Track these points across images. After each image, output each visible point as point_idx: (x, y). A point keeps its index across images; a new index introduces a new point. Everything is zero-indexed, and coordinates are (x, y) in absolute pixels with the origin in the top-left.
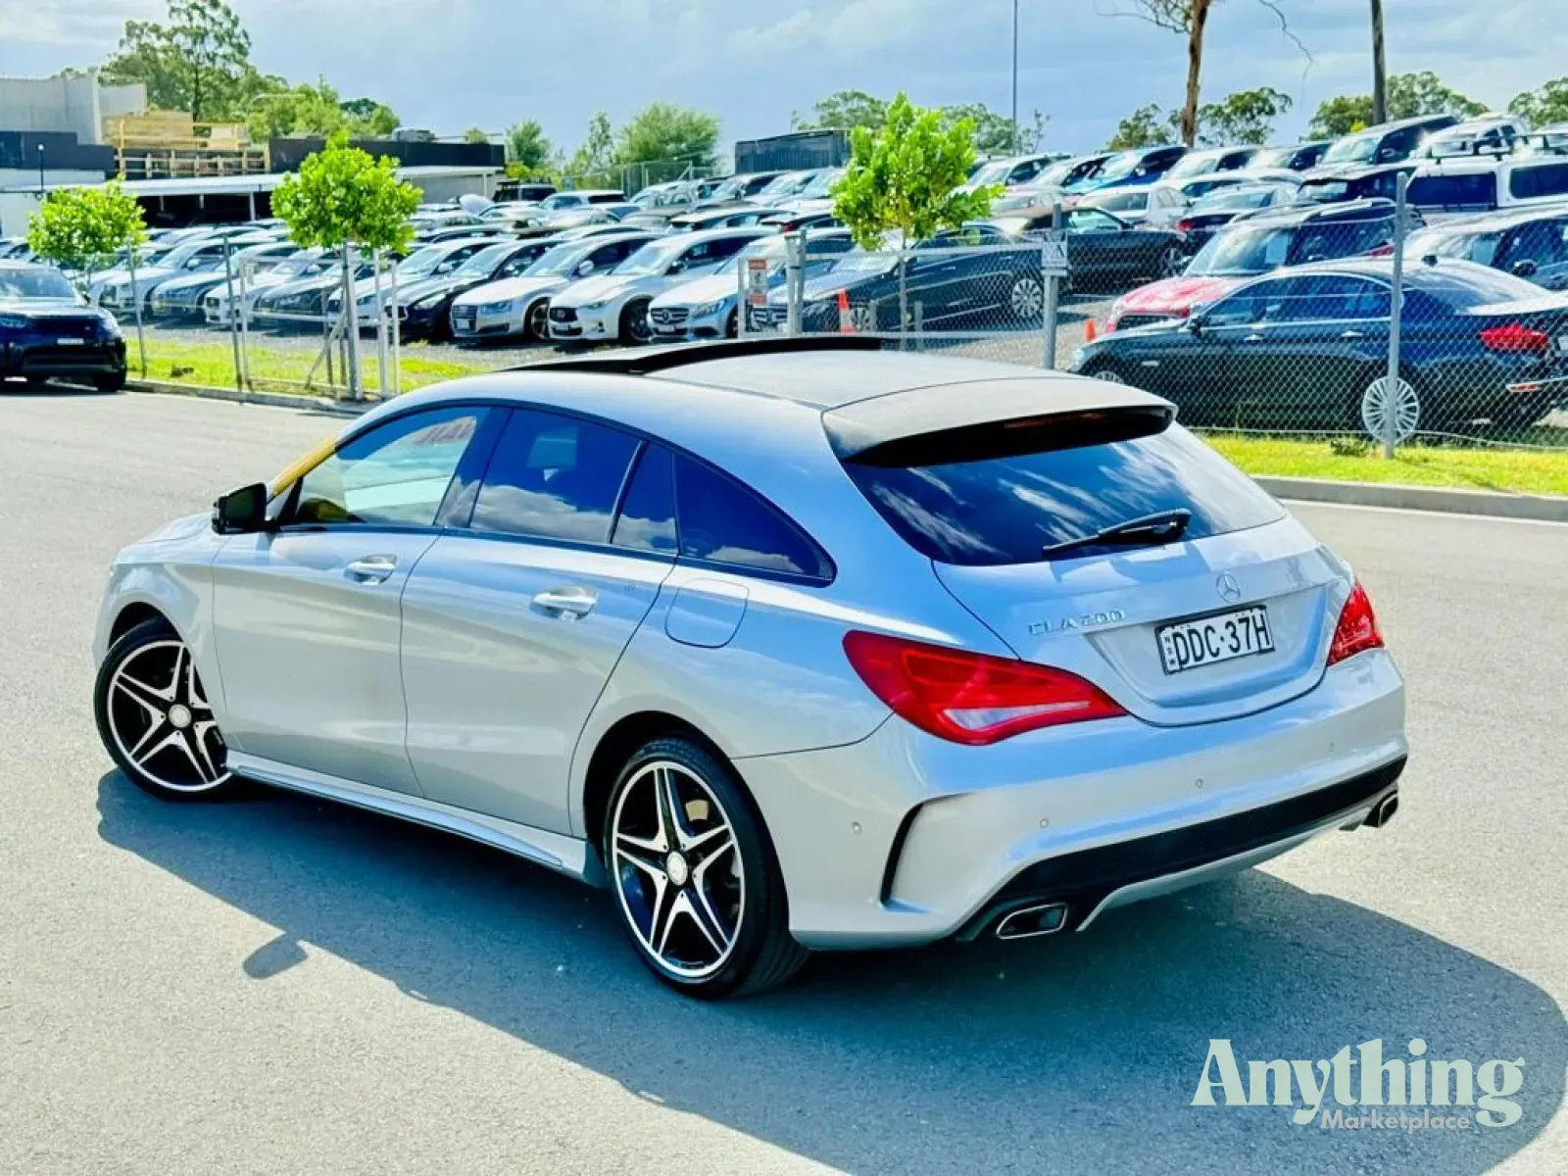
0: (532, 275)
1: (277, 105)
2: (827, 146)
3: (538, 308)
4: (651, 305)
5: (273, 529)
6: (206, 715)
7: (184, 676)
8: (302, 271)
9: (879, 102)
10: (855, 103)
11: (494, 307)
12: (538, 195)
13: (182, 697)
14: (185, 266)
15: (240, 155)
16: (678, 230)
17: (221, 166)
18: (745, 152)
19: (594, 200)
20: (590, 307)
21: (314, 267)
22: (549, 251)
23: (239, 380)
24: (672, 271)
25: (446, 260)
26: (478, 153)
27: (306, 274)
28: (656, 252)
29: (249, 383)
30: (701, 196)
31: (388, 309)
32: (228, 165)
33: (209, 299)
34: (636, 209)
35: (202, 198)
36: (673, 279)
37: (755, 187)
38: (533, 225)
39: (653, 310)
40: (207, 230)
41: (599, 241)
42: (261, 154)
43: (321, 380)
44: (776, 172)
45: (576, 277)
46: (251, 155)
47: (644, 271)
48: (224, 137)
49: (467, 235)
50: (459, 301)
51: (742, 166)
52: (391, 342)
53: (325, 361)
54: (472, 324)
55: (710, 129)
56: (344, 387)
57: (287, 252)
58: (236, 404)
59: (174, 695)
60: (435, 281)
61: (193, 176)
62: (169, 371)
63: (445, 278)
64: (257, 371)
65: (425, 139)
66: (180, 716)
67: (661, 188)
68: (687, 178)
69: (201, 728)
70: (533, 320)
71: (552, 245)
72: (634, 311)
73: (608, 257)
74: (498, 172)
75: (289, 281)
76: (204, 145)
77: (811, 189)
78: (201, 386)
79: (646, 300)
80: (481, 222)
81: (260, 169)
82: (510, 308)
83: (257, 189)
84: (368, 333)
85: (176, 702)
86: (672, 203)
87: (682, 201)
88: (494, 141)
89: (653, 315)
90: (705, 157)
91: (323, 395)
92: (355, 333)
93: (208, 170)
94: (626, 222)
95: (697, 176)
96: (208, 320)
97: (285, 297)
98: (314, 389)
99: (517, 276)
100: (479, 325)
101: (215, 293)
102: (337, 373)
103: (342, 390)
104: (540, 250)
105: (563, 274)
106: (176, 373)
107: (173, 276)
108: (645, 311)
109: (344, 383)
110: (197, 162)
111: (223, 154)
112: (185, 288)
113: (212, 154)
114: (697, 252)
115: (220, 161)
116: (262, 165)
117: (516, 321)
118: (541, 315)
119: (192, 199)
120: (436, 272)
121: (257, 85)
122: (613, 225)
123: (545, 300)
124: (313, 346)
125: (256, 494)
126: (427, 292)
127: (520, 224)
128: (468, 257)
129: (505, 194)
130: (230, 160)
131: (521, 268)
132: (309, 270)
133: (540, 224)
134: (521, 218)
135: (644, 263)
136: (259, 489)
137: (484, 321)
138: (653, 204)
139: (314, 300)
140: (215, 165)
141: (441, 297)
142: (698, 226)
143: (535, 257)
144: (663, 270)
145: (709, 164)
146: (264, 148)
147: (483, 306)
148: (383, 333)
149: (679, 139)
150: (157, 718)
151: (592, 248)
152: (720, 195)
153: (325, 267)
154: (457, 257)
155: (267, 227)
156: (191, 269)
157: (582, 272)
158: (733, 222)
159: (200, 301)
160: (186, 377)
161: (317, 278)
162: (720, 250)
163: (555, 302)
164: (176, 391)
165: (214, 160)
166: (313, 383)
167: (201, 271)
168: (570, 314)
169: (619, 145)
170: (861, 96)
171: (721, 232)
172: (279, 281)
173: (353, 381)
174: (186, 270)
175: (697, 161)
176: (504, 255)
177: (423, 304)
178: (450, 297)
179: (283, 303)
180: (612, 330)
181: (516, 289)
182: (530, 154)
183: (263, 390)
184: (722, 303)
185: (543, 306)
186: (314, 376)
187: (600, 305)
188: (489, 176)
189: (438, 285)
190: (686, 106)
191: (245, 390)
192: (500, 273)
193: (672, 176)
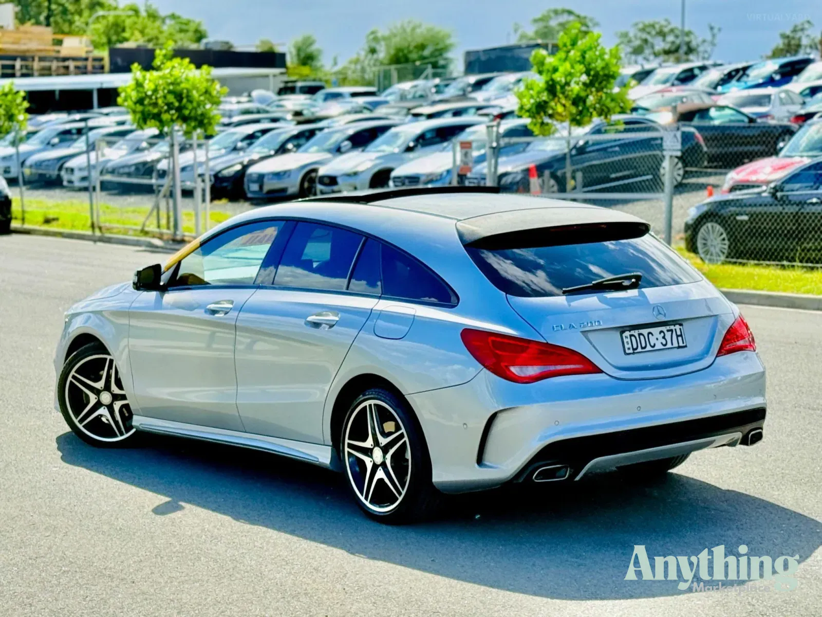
0: (306, 151)
1: (111, 20)
3: (310, 176)
4: (393, 174)
6: (121, 397)
7: (109, 374)
8: (135, 147)
11: (278, 175)
12: (311, 90)
13: (107, 387)
14: (48, 143)
15: (86, 59)
16: (415, 118)
17: (72, 68)
18: (472, 59)
19: (354, 95)
20: (348, 175)
21: (144, 145)
22: (319, 135)
23: (93, 226)
24: (409, 149)
25: (243, 140)
26: (268, 58)
27: (139, 150)
28: (396, 135)
29: (100, 228)
30: (436, 93)
31: (201, 176)
32: (77, 67)
33: (67, 169)
34: (386, 102)
35: (57, 93)
36: (411, 155)
37: (479, 85)
38: (307, 114)
39: (395, 178)
40: (63, 116)
41: (355, 127)
42: (101, 59)
43: (152, 227)
44: (495, 74)
45: (338, 153)
46: (95, 59)
47: (388, 149)
48: (73, 46)
49: (257, 121)
50: (253, 170)
51: (469, 69)
52: (204, 200)
53: (155, 213)
54: (261, 187)
56: (168, 232)
57: (123, 134)
58: (91, 243)
59: (103, 386)
60: (233, 156)
61: (50, 75)
62: (41, 219)
63: (241, 153)
64: (103, 220)
65: (225, 48)
67: (406, 85)
68: (426, 78)
69: (117, 406)
70: (306, 185)
71: (321, 129)
72: (380, 177)
73: (361, 140)
74: (282, 74)
75: (127, 154)
76: (58, 52)
77: (515, 88)
78: (66, 230)
79: (390, 170)
80: (267, 112)
81: (100, 70)
82: (289, 176)
83: (99, 86)
84: (188, 193)
85: (104, 390)
86: (414, 97)
87: (421, 96)
88: (279, 49)
89: (394, 182)
90: (442, 62)
91: (154, 237)
92: (178, 193)
93: (62, 71)
94: (378, 112)
95: (434, 76)
96: (65, 183)
97: (123, 167)
98: (147, 233)
99: (295, 152)
100: (266, 188)
101: (70, 164)
102: (163, 222)
103: (167, 234)
104: (311, 134)
105: (329, 151)
106: (47, 221)
107: (39, 151)
108: (388, 178)
109: (168, 228)
110: (55, 65)
111: (74, 59)
112: (49, 160)
113: (65, 59)
114: (428, 136)
115: (72, 65)
116: (102, 67)
117: (293, 186)
118: (312, 181)
119: (51, 93)
120: (235, 149)
121: (97, 4)
122: (367, 114)
123: (315, 170)
124: (146, 202)
126: (231, 164)
127: (298, 114)
128: (258, 138)
129: (287, 89)
130: (80, 64)
131: (298, 146)
132: (141, 147)
133: (313, 113)
134: (298, 108)
135: (388, 143)
137: (269, 185)
138: (398, 98)
139: (147, 169)
140: (67, 68)
141: (238, 167)
142: (430, 116)
143: (308, 138)
144: (404, 147)
145: (444, 67)
146: (105, 54)
147: (269, 174)
148: (198, 194)
150: (93, 399)
151: (351, 132)
153: (152, 145)
154: (251, 138)
155: (107, 114)
156: (53, 146)
157: (343, 149)
158: (457, 113)
159: (60, 168)
160: (54, 223)
161: (146, 152)
162: (444, 134)
163: (323, 171)
164: (47, 234)
165: (66, 63)
166: (146, 229)
167: (61, 147)
168: (333, 180)
170: (569, 13)
171: (448, 120)
172: (117, 155)
173: (176, 226)
174: (49, 147)
175: (435, 66)
176: (287, 136)
177: (226, 173)
178: (245, 167)
179: (122, 171)
181: (294, 161)
182: (308, 59)
183: (111, 233)
184: (445, 174)
185: (313, 175)
186: (148, 223)
187: (356, 174)
188: (275, 76)
189: (237, 158)
191: (98, 233)
192: (282, 150)
193: (416, 75)
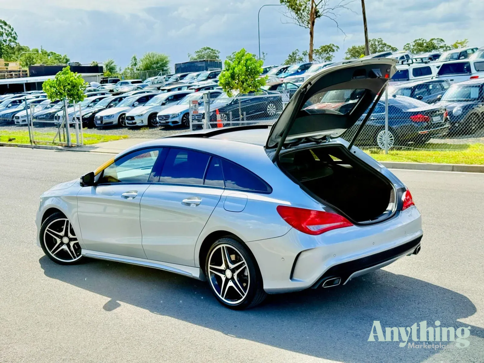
0: (119, 106)
1: (27, 55)
2: (204, 64)
3: (122, 117)
4: (158, 115)
5: (95, 185)
6: (76, 239)
7: (67, 228)
8: (45, 107)
9: (215, 50)
10: (208, 50)
11: (108, 116)
12: (115, 81)
13: (66, 235)
14: (7, 107)
15: (20, 71)
16: (163, 92)
17: (13, 75)
18: (178, 67)
19: (133, 83)
20: (139, 116)
21: (49, 106)
22: (124, 100)
23: (31, 141)
24: (163, 104)
25: (91, 103)
26: (96, 69)
27: (46, 108)
28: (157, 99)
29: (34, 142)
30: (166, 81)
31: (78, 118)
32: (16, 75)
33: (16, 117)
34: (147, 85)
35: (8, 85)
36: (163, 107)
37: (182, 77)
38: (115, 92)
39: (159, 116)
40: (12, 95)
41: (139, 96)
42: (26, 71)
43: (57, 141)
44: (188, 73)
45: (133, 107)
46: (23, 71)
47: (155, 105)
48: (13, 66)
49: (95, 95)
50: (97, 115)
51: (177, 71)
52: (80, 128)
53: (58, 135)
54: (102, 122)
55: (167, 60)
56: (65, 143)
57: (39, 102)
58: (31, 149)
59: (64, 234)
60: (88, 109)
61: (5, 78)
62: (8, 139)
63: (91, 108)
64: (36, 139)
65: (77, 65)
66: (66, 240)
67: (153, 78)
68: (160, 75)
69: (72, 244)
70: (121, 120)
71: (125, 97)
72: (152, 116)
73: (143, 100)
74: (101, 75)
75: (42, 110)
76: (7, 68)
77: (200, 78)
78: (19, 144)
79: (156, 113)
80: (98, 90)
81: (26, 76)
82: (113, 117)
83: (26, 82)
84: (72, 126)
85: (64, 236)
86: (158, 83)
87: (160, 82)
88: (99, 65)
89: (159, 118)
90: (165, 68)
91: (59, 145)
92: (68, 126)
93: (9, 76)
94: (146, 89)
95: (163, 75)
96: (16, 123)
97: (41, 115)
98: (55, 144)
99: (114, 107)
100: (104, 122)
101: (18, 115)
102: (62, 138)
103: (64, 144)
104: (121, 99)
105: (129, 106)
106: (10, 140)
107: (3, 110)
108: (156, 117)
109: (65, 141)
110: (6, 74)
111: (14, 71)
112: (8, 114)
113: (11, 71)
114: (170, 98)
115: (13, 73)
116: (27, 74)
117: (115, 121)
118: (123, 119)
119: (5, 85)
120: (88, 106)
121: (20, 49)
122: (140, 91)
123: (124, 114)
124: (53, 131)
125: (92, 175)
126: (87, 112)
127: (111, 91)
128: (98, 101)
129: (104, 81)
130: (17, 73)
131: (116, 105)
132: (47, 107)
133: (117, 90)
134: (111, 89)
135: (154, 102)
137: (105, 121)
138: (151, 83)
139: (52, 116)
140: (12, 75)
141: (91, 114)
142: (169, 90)
143: (119, 101)
144: (161, 103)
145: (166, 70)
146: (27, 69)
147: (105, 116)
148: (77, 126)
149: (157, 63)
150: (59, 241)
151: (138, 98)
152: (171, 80)
153: (52, 106)
154: (94, 101)
155: (30, 94)
156: (9, 107)
157: (135, 105)
158: (180, 89)
159: (13, 117)
160: (13, 141)
161: (50, 109)
162: (177, 98)
163: (127, 115)
164: (10, 145)
165: (11, 73)
166: (55, 142)
167: (12, 108)
168: (132, 118)
169: (140, 65)
170: (209, 48)
171: (176, 92)
172: (38, 110)
173: (68, 141)
174: (7, 108)
175: (163, 70)
176: (110, 100)
177: (85, 116)
178: (94, 114)
179: (40, 117)
180: (146, 123)
181: (115, 111)
182: (111, 70)
183: (39, 144)
184: (180, 114)
185: (124, 116)
186: (55, 139)
187: (142, 115)
188: (98, 76)
189: (90, 110)
190: (159, 53)
191: (33, 144)
192: (109, 106)
193: (155, 74)
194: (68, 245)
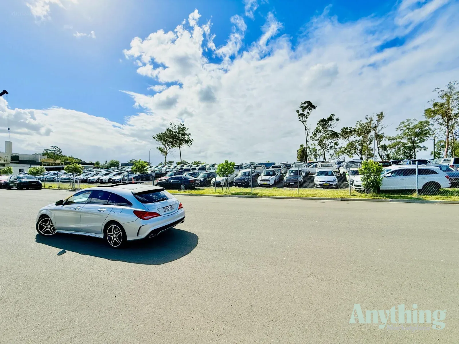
1: (65, 158)
2: (131, 164)
3: (98, 179)
5: (64, 205)
6: (53, 226)
7: (50, 222)
11: (93, 179)
12: (98, 168)
13: (49, 224)
15: (60, 163)
16: (115, 172)
18: (122, 164)
19: (105, 169)
20: (104, 179)
22: (100, 174)
23: (58, 188)
24: (114, 176)
26: (91, 164)
27: (68, 176)
29: (60, 188)
30: (117, 168)
31: (79, 180)
35: (54, 168)
37: (123, 168)
38: (98, 171)
40: (55, 171)
43: (70, 187)
44: (126, 166)
48: (57, 161)
49: (89, 172)
50: (88, 179)
51: (122, 166)
52: (79, 183)
54: (90, 181)
55: (118, 162)
57: (65, 174)
58: (58, 190)
61: (53, 166)
62: (48, 187)
64: (60, 187)
65: (85, 162)
66: (49, 226)
67: (113, 168)
69: (52, 228)
71: (100, 173)
72: (110, 180)
73: (106, 174)
74: (94, 166)
75: (66, 177)
76: (55, 162)
77: (129, 168)
78: (53, 188)
79: (111, 178)
80: (91, 171)
81: (63, 165)
83: (62, 167)
84: (76, 182)
87: (115, 169)
89: (112, 180)
94: (109, 171)
96: (54, 181)
98: (69, 188)
101: (55, 178)
102: (72, 186)
104: (99, 173)
105: (101, 176)
106: (49, 187)
107: (49, 176)
110: (54, 164)
111: (57, 163)
112: (51, 178)
114: (117, 174)
115: (57, 164)
117: (95, 181)
118: (99, 180)
120: (85, 176)
121: (63, 156)
122: (107, 171)
123: (99, 178)
124: (69, 184)
125: (62, 201)
127: (96, 171)
129: (94, 168)
131: (96, 175)
135: (111, 175)
136: (62, 200)
139: (69, 179)
141: (86, 178)
142: (117, 171)
143: (98, 174)
146: (63, 163)
147: (91, 179)
149: (115, 163)
150: (45, 227)
152: (119, 168)
153: (71, 175)
154: (88, 174)
155: (62, 171)
157: (104, 176)
158: (121, 171)
159: (53, 179)
160: (51, 187)
162: (119, 174)
164: (49, 189)
167: (54, 176)
168: (102, 180)
169: (108, 163)
171: (120, 172)
172: (64, 177)
173: (74, 187)
174: (51, 176)
175: (117, 165)
176: (94, 174)
177: (84, 179)
179: (65, 179)
180: (107, 181)
181: (96, 178)
182: (98, 164)
183: (62, 189)
184: (119, 179)
187: (106, 179)
188: (92, 166)
190: (116, 160)
191: (59, 188)
192: (94, 176)
193: (114, 166)
194: (50, 228)
